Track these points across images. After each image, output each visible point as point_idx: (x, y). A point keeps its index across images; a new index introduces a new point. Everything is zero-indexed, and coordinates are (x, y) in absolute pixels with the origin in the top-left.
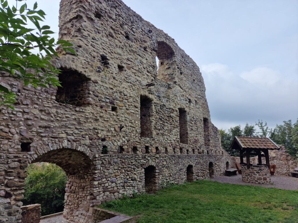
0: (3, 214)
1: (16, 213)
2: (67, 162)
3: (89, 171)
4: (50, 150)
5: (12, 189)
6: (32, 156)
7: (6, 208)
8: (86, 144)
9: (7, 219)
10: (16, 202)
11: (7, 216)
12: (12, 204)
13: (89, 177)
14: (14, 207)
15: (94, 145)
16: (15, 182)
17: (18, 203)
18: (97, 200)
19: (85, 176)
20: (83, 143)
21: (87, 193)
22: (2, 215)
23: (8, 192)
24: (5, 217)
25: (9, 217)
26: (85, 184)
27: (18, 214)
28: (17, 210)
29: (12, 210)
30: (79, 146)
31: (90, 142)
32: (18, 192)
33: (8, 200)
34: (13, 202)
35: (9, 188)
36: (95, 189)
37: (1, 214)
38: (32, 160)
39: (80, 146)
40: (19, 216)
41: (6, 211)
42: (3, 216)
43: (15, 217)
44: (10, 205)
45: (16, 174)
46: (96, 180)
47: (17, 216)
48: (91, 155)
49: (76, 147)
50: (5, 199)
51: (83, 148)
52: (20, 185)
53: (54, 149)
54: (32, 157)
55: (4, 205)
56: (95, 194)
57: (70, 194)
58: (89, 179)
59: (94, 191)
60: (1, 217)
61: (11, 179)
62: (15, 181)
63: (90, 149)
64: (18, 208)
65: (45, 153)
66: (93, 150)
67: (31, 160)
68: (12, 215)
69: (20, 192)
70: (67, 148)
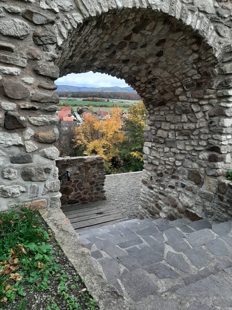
0: (10, 176)
1: (45, 176)
2: (150, 73)
3: (205, 92)
4: (114, 7)
5: (22, 105)
6: (68, 15)
7: (14, 160)
8: (207, 11)
9: (23, 189)
10: (41, 145)
11: (20, 180)
12: (28, 151)
13: (207, 108)
14: (37, 159)
15: (225, 18)
16: (26, 86)
17: (45, 150)
18: (225, 163)
19: (192, 106)
20: (200, 6)
21: (199, 145)
22: (6, 177)
23: (12, 113)
24: (16, 184)
25: (29, 184)
26: (192, 126)
27: (51, 177)
28: (45, 167)
29: (32, 167)
30: (190, 13)
31: (216, 7)
32: (40, 119)
33: (16, 138)
34: (31, 146)
35: (11, 104)
36: (224, 137)
37: (3, 175)
38: (69, 27)
39: (192, 11)
40: (53, 184)
41: (16, 168)
42: (9, 179)
43: (43, 184)
44: (23, 153)
45: (26, 61)
46: (228, 114)
47: (48, 183)
48: (217, 44)
49: (181, 12)
50: (6, 133)
51: (199, 21)
52: (43, 99)
53: (125, 6)
54: (69, 19)
55: (7, 150)
56: (224, 150)
57: (153, 144)
58: (204, 112)
59: (222, 141)
60: (5, 182)
61: (11, 75)
62: (26, 83)
63: (215, 27)
64: (47, 161)
65: (103, 13)
66: (222, 33)
67: (67, 29)
68: (33, 179)
69: (45, 119)
70: (159, 9)
